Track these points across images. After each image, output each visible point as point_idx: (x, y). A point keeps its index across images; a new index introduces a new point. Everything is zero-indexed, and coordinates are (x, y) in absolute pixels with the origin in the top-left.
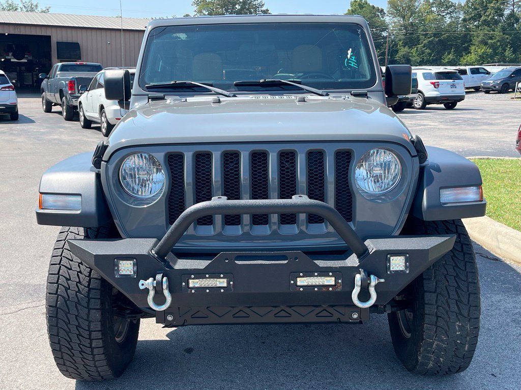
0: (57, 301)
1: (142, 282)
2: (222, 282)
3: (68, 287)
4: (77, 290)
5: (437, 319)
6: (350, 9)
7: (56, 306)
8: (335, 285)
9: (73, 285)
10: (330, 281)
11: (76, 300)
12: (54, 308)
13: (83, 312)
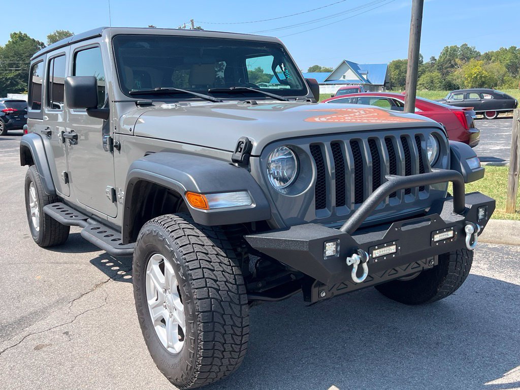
0: (211, 305)
1: (348, 259)
2: (392, 249)
3: (218, 288)
4: (228, 289)
5: (457, 257)
6: (11, 40)
7: (211, 311)
8: (453, 237)
9: (222, 286)
10: (450, 234)
11: (229, 299)
12: (209, 313)
13: (236, 309)
